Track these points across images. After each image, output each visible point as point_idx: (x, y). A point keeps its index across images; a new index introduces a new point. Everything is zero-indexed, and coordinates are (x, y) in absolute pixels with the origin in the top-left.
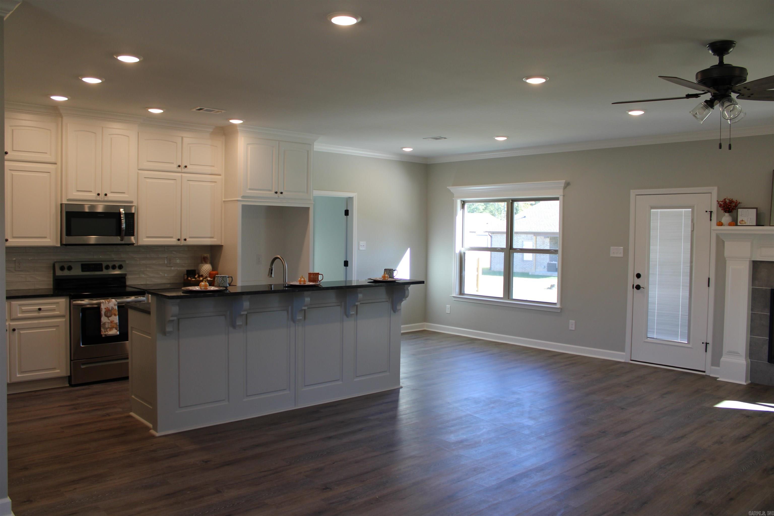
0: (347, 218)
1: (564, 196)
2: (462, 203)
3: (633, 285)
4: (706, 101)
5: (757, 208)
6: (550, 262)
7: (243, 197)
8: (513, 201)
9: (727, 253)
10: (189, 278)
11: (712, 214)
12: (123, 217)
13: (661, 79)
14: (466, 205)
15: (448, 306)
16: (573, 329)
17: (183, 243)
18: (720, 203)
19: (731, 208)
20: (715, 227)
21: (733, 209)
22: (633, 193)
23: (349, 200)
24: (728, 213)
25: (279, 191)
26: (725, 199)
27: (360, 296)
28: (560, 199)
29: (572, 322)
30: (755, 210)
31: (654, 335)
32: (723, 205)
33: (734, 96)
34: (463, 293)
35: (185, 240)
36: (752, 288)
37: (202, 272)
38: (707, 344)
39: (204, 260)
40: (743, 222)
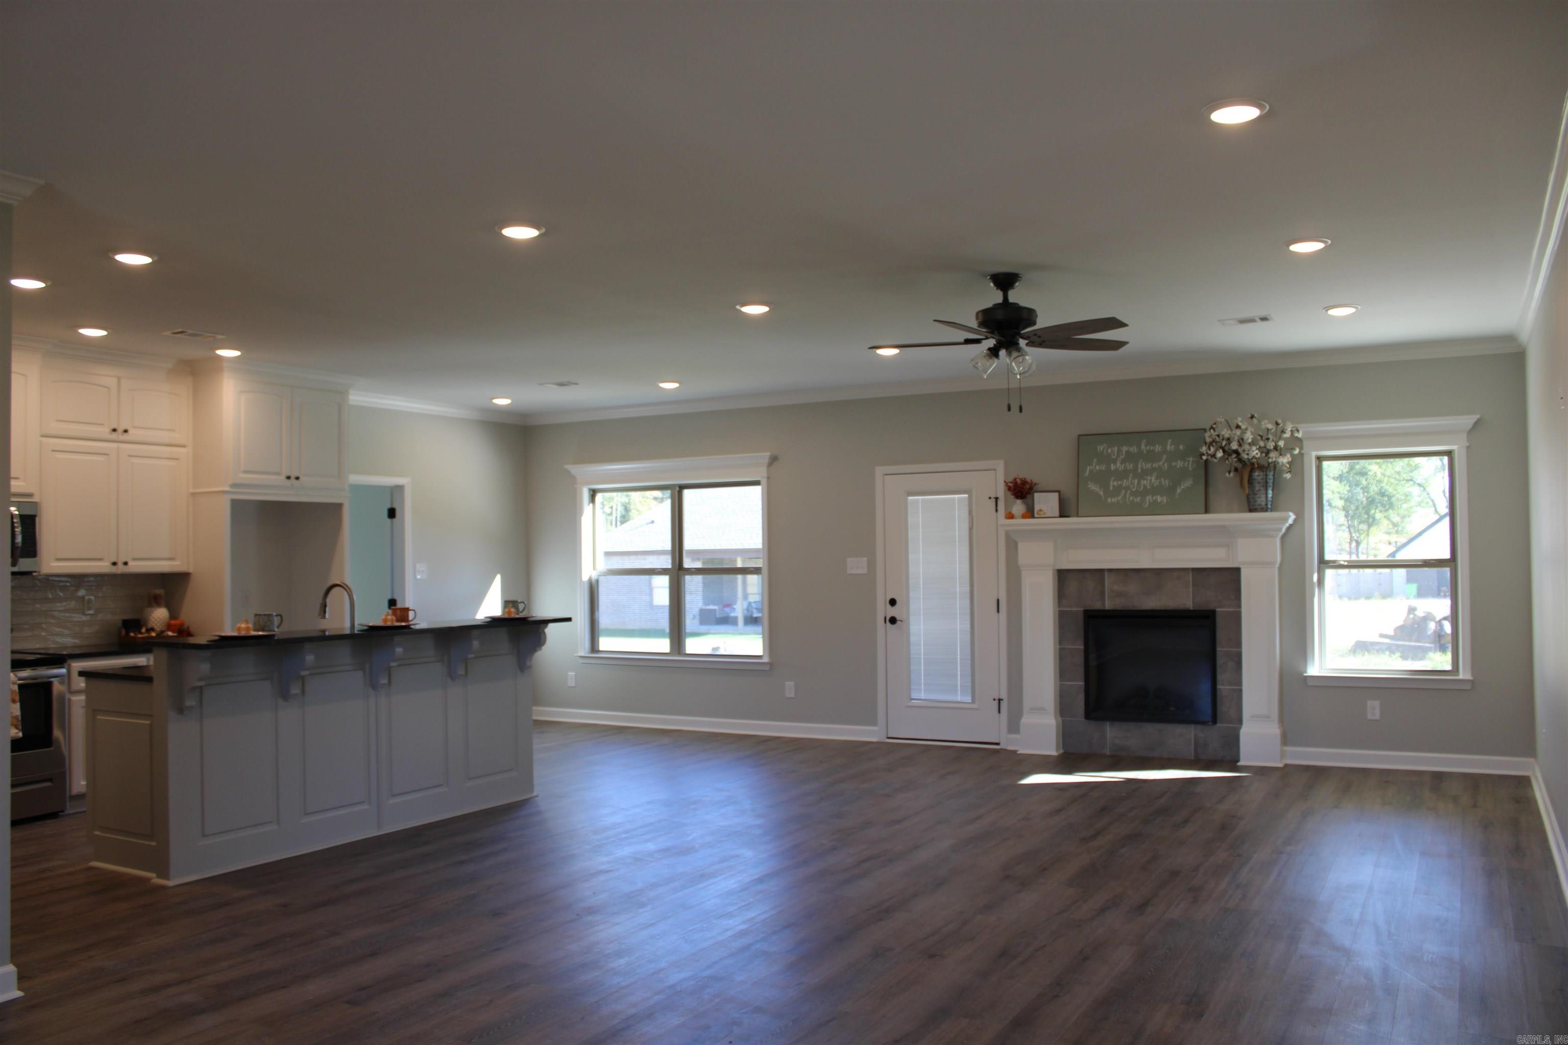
0: (392, 522)
1: (768, 478)
2: (592, 493)
3: (885, 618)
4: (989, 349)
5: (1059, 492)
6: (704, 607)
7: (234, 485)
8: (682, 487)
9: (1022, 559)
10: (132, 634)
11: (999, 502)
12: (16, 523)
13: (937, 323)
14: (599, 497)
15: (572, 674)
16: (792, 695)
17: (120, 569)
18: (1009, 484)
19: (1024, 493)
20: (1003, 520)
21: (1027, 493)
22: (879, 471)
23: (398, 490)
24: (1021, 499)
25: (293, 476)
26: (1015, 479)
27: (476, 644)
28: (762, 483)
29: (790, 684)
30: (1056, 494)
31: (921, 694)
32: (1013, 488)
33: (1022, 343)
34: (596, 649)
35: (126, 563)
36: (1059, 611)
37: (153, 620)
38: (1000, 700)
39: (156, 601)
40: (1042, 513)
